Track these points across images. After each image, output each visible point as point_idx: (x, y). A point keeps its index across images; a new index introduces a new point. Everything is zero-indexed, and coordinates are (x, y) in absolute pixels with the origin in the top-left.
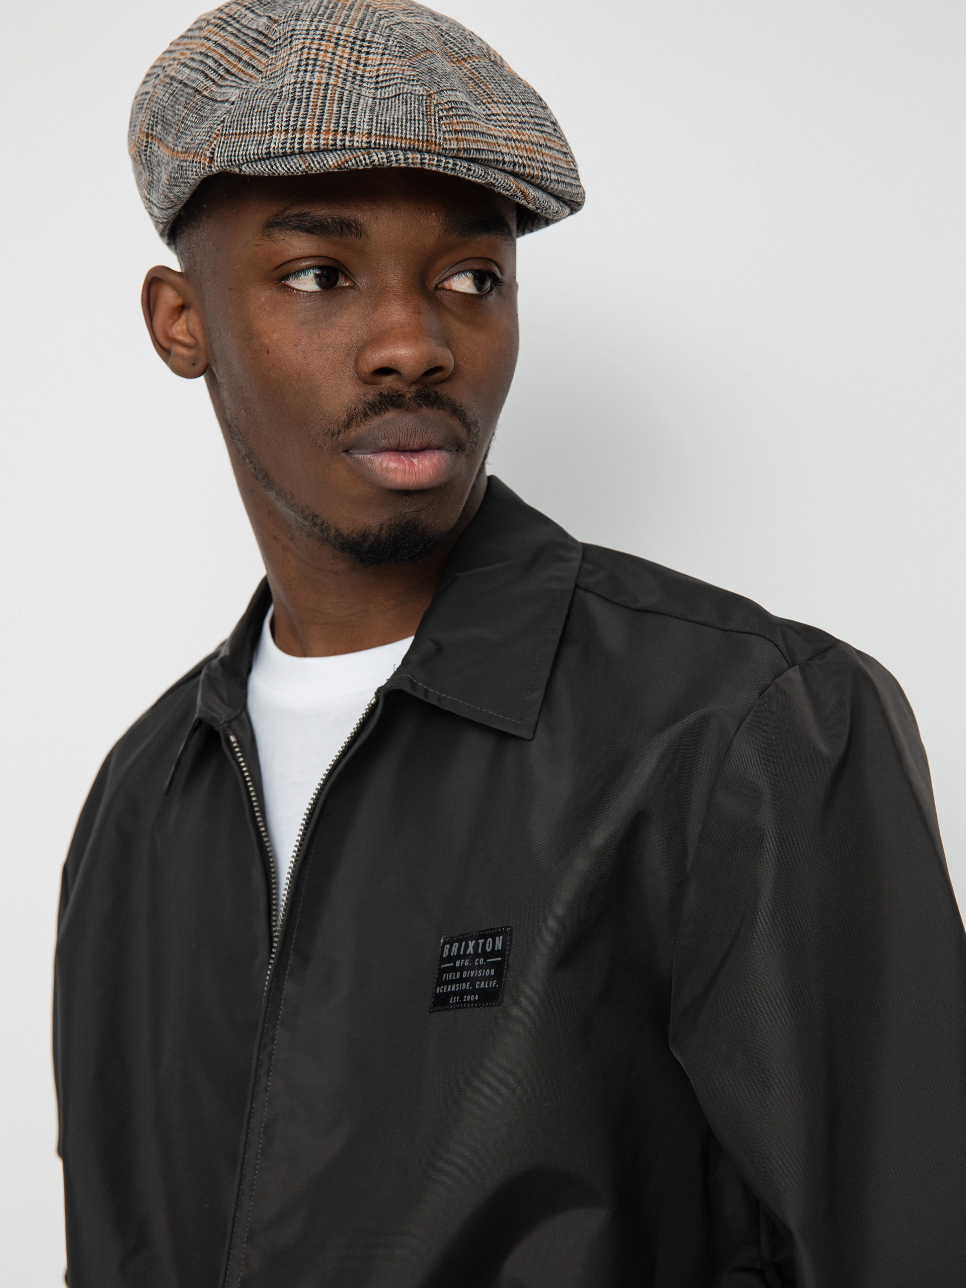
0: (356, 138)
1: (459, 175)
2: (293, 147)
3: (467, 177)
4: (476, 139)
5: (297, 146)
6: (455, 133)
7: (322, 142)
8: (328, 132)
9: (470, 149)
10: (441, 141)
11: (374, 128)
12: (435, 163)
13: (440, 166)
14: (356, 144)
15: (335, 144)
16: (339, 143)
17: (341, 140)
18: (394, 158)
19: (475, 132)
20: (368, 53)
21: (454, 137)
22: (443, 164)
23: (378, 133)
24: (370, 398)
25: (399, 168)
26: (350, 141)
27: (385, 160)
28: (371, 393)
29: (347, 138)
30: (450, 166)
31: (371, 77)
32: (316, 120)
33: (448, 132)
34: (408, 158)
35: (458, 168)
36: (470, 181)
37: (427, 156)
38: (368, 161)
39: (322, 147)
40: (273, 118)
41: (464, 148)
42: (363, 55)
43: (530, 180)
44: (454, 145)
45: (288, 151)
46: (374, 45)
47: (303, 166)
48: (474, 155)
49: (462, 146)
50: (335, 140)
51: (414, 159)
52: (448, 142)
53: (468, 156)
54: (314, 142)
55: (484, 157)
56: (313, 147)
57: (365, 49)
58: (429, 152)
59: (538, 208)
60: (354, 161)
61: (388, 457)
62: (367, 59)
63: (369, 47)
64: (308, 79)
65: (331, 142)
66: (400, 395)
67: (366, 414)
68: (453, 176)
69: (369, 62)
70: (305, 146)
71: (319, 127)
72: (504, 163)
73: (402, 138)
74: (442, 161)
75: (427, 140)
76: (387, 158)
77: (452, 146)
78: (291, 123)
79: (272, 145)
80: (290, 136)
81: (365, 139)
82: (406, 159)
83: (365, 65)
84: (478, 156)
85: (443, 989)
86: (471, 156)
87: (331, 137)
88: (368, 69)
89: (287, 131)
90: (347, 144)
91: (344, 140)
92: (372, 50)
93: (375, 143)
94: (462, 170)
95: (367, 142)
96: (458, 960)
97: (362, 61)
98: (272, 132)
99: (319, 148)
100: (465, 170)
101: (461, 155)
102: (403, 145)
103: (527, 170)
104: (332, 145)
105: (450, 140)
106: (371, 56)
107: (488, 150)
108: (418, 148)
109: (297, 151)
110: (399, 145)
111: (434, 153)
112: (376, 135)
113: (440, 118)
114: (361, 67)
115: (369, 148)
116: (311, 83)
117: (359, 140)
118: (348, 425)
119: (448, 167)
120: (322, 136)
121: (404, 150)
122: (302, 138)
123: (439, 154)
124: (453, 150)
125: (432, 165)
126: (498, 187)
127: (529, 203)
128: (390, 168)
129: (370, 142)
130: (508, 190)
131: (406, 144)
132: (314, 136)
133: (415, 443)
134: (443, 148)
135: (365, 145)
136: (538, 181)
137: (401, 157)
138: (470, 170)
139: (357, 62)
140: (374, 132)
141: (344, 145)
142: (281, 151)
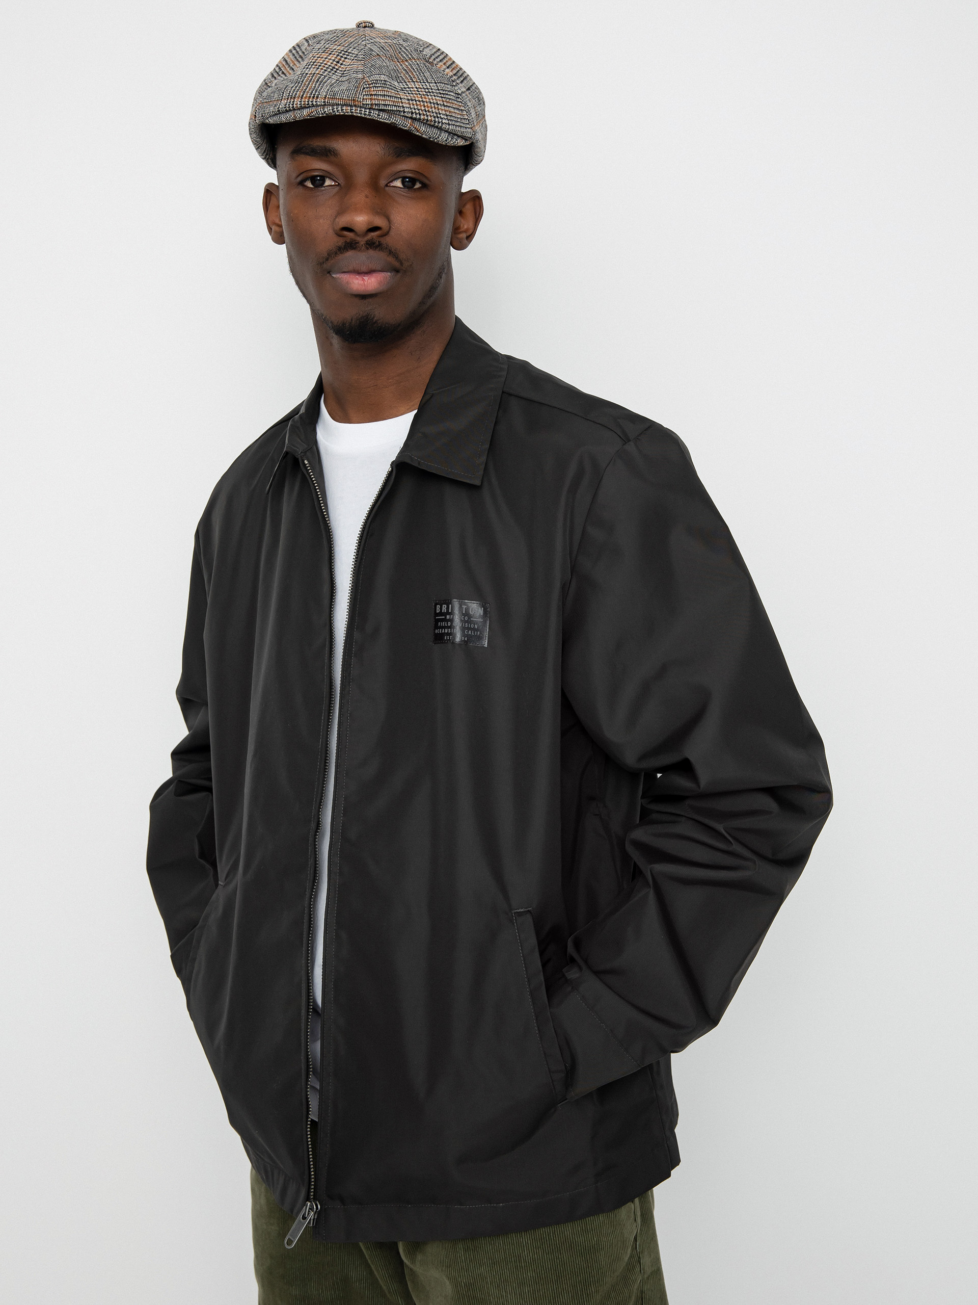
0: (318, 100)
1: (374, 118)
2: (290, 107)
3: (379, 119)
4: (386, 99)
5: (291, 106)
6: (371, 96)
7: (303, 103)
8: (306, 97)
9: (380, 104)
10: (361, 100)
11: (328, 94)
12: (358, 112)
13: (362, 113)
14: (318, 103)
15: (309, 104)
16: (310, 103)
17: (311, 102)
18: (335, 110)
19: (385, 95)
20: (346, 58)
21: (369, 97)
22: (363, 112)
23: (330, 96)
24: (340, 244)
25: (339, 116)
26: (315, 102)
27: (331, 111)
28: (340, 242)
29: (314, 100)
30: (367, 113)
31: (342, 71)
32: (302, 92)
33: (366, 95)
34: (343, 110)
35: (372, 114)
36: (381, 122)
37: (354, 108)
38: (323, 112)
39: (303, 106)
40: (283, 93)
41: (375, 104)
42: (343, 59)
43: (426, 123)
44: (369, 102)
45: (288, 109)
46: (350, 55)
47: (292, 116)
48: (382, 107)
49: (374, 103)
50: (308, 102)
51: (347, 110)
52: (365, 100)
53: (378, 108)
54: (299, 103)
55: (389, 109)
56: (299, 106)
57: (345, 56)
58: (355, 106)
59: (430, 138)
60: (315, 112)
61: (349, 276)
62: (344, 61)
63: (347, 55)
64: (306, 72)
65: (307, 103)
66: (356, 243)
67: (336, 253)
68: (370, 119)
69: (344, 63)
70: (295, 106)
71: (303, 95)
72: (404, 112)
73: (341, 99)
74: (362, 111)
75: (354, 100)
76: (332, 110)
77: (367, 103)
78: (291, 94)
79: (281, 106)
80: (289, 101)
81: (323, 100)
82: (342, 110)
83: (342, 64)
84: (385, 108)
85: (439, 631)
86: (381, 108)
87: (307, 100)
88: (342, 66)
89: (288, 99)
90: (314, 103)
91: (313, 101)
92: (349, 57)
93: (327, 102)
94: (374, 115)
95: (323, 102)
96: (448, 615)
97: (341, 62)
98: (281, 99)
99: (301, 106)
100: (376, 116)
101: (374, 107)
102: (341, 103)
103: (422, 117)
104: (307, 104)
105: (366, 99)
106: (347, 60)
107: (393, 105)
108: (349, 104)
109: (292, 109)
110: (339, 103)
111: (359, 106)
112: (328, 98)
113: (364, 88)
114: (339, 65)
115: (325, 105)
116: (307, 74)
117: (320, 101)
118: (327, 259)
119: (366, 114)
120: (303, 100)
121: (342, 105)
122: (294, 102)
123: (361, 107)
124: (369, 104)
125: (357, 113)
126: (399, 125)
127: (422, 135)
128: (336, 115)
129: (325, 102)
130: (406, 127)
131: (342, 102)
132: (299, 100)
133: (364, 269)
134: (362, 104)
135: (323, 104)
136: (433, 123)
137: (340, 109)
138: (380, 115)
139: (338, 62)
140: (328, 96)
141: (313, 104)
142: (284, 109)
